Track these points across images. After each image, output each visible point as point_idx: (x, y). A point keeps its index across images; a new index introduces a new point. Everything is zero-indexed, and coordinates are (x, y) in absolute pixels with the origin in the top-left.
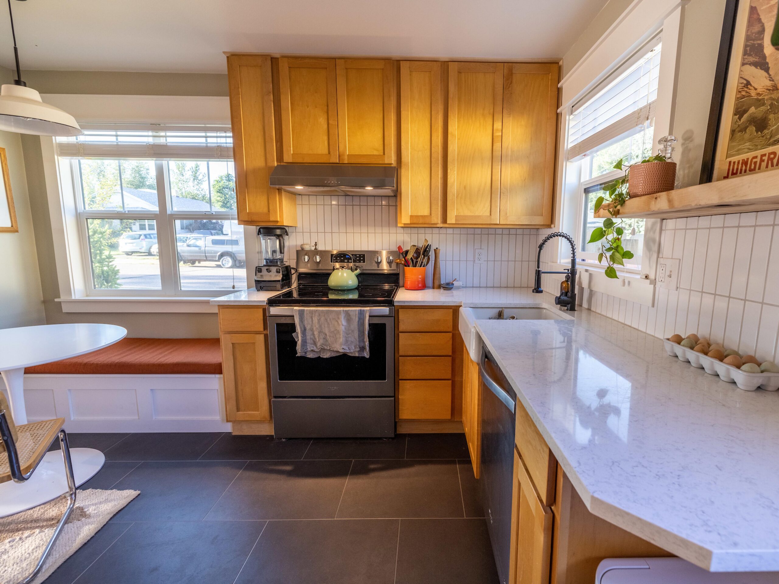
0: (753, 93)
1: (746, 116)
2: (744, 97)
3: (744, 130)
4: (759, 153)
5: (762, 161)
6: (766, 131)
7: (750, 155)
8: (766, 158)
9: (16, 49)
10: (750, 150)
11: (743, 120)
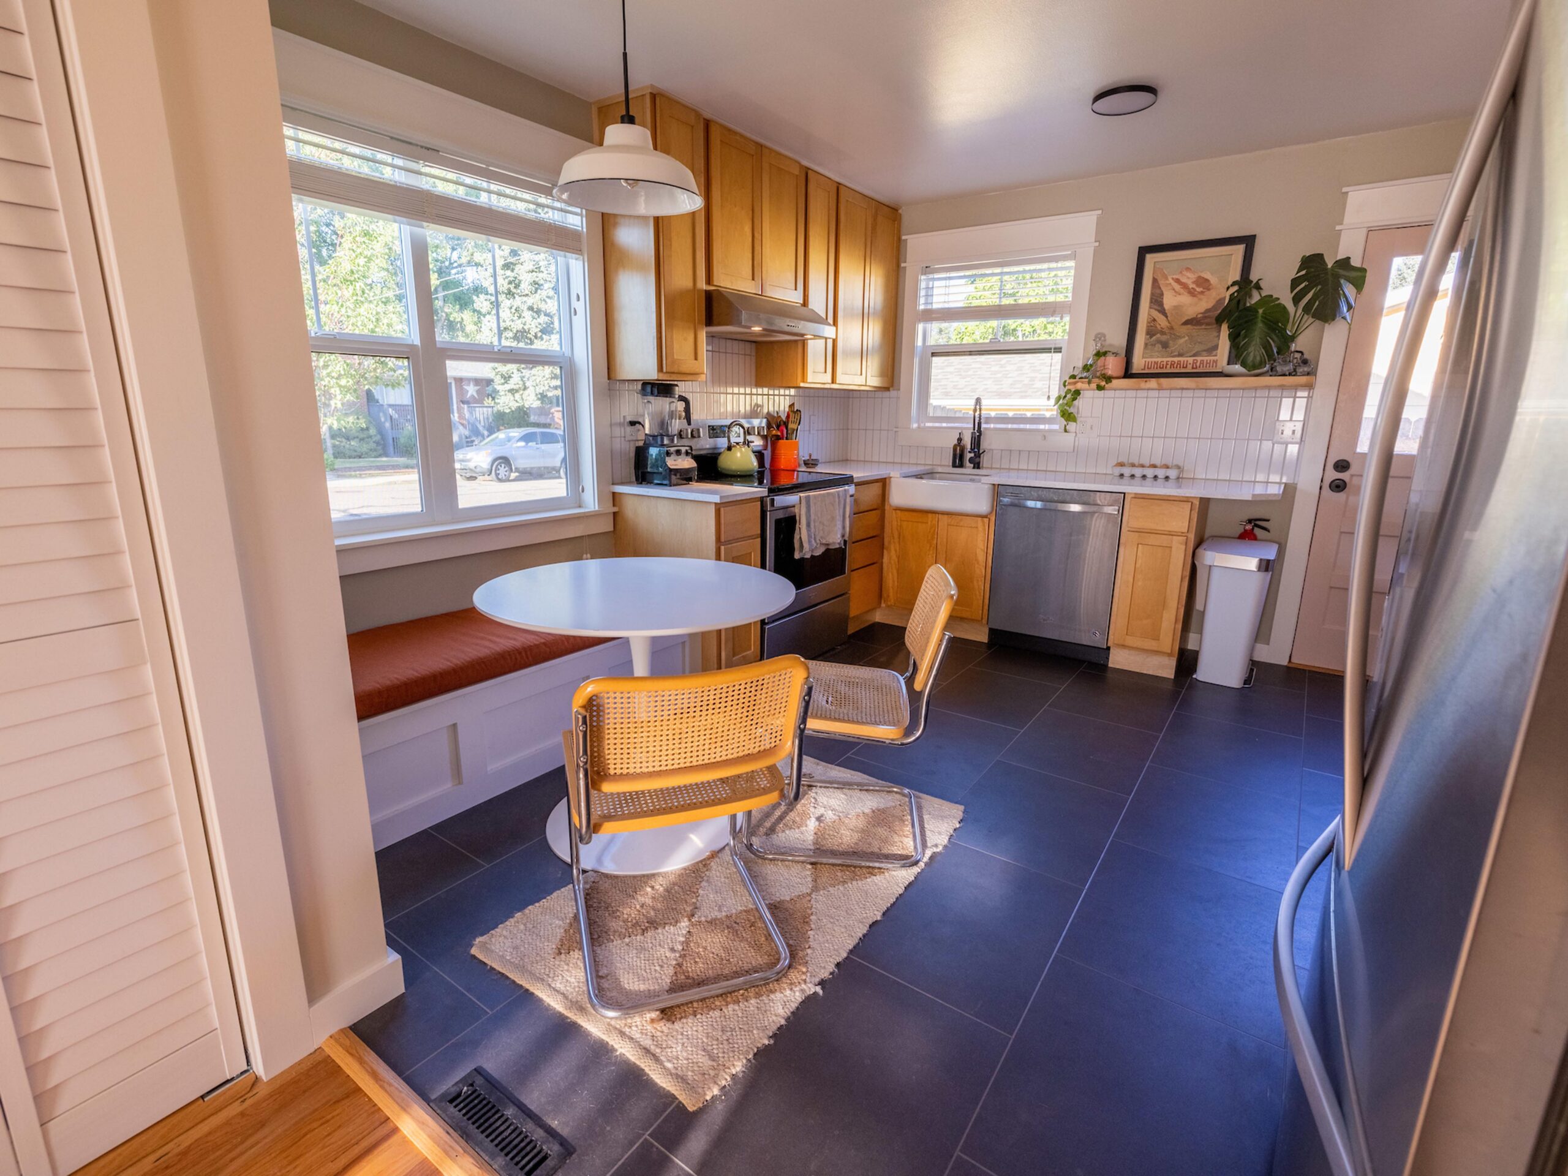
0: (1159, 327)
1: (1154, 338)
2: (1152, 326)
3: (1154, 345)
4: (1165, 360)
5: (1167, 364)
6: (1168, 349)
7: (1159, 360)
8: (1169, 363)
9: (625, 55)
10: (1158, 357)
11: (1152, 339)
